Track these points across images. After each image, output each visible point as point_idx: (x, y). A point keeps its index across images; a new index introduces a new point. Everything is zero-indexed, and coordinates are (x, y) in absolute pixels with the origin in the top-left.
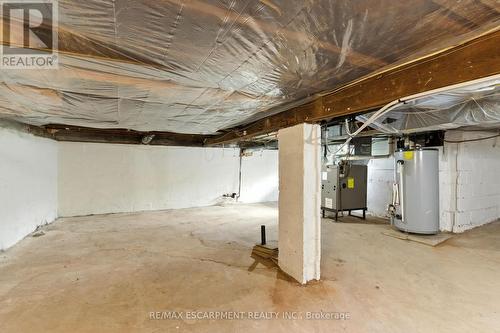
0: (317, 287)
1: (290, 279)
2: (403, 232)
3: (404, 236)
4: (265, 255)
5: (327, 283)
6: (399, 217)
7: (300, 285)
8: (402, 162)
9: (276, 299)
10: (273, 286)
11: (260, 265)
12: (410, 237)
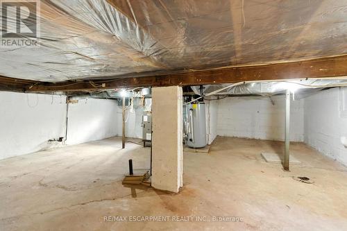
0: (185, 191)
1: (167, 192)
2: (192, 148)
3: (195, 150)
4: (137, 182)
5: (187, 186)
6: (191, 140)
7: (176, 194)
8: (192, 110)
9: (172, 209)
10: (161, 201)
11: (137, 191)
12: (197, 150)
